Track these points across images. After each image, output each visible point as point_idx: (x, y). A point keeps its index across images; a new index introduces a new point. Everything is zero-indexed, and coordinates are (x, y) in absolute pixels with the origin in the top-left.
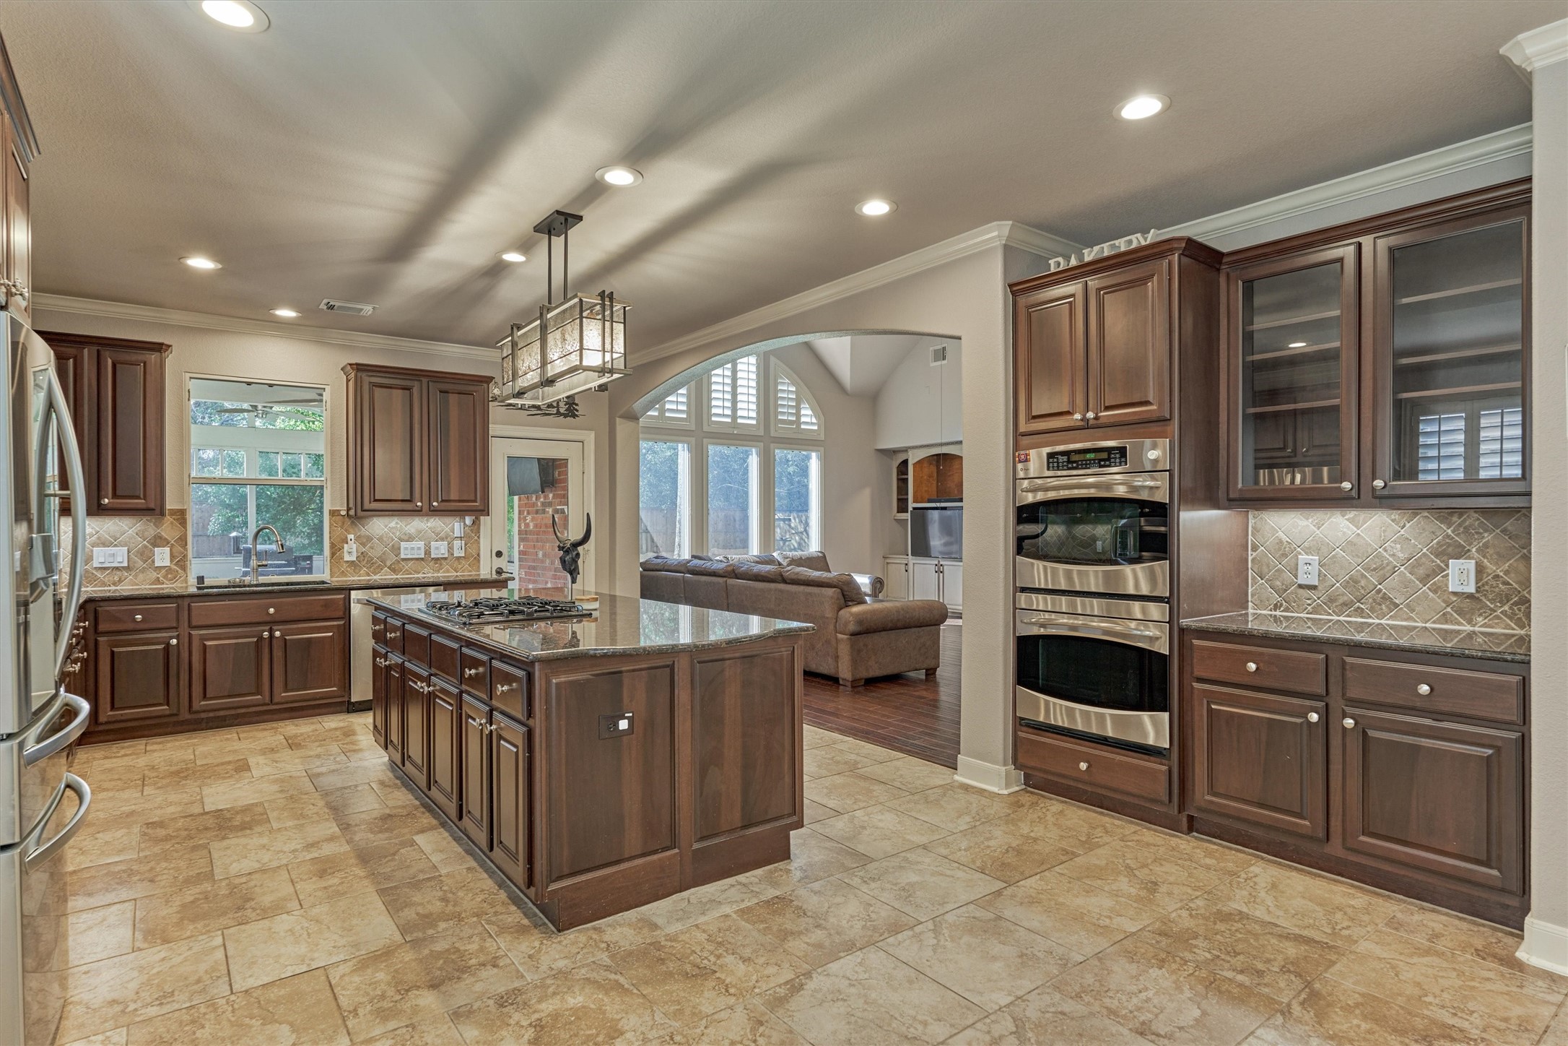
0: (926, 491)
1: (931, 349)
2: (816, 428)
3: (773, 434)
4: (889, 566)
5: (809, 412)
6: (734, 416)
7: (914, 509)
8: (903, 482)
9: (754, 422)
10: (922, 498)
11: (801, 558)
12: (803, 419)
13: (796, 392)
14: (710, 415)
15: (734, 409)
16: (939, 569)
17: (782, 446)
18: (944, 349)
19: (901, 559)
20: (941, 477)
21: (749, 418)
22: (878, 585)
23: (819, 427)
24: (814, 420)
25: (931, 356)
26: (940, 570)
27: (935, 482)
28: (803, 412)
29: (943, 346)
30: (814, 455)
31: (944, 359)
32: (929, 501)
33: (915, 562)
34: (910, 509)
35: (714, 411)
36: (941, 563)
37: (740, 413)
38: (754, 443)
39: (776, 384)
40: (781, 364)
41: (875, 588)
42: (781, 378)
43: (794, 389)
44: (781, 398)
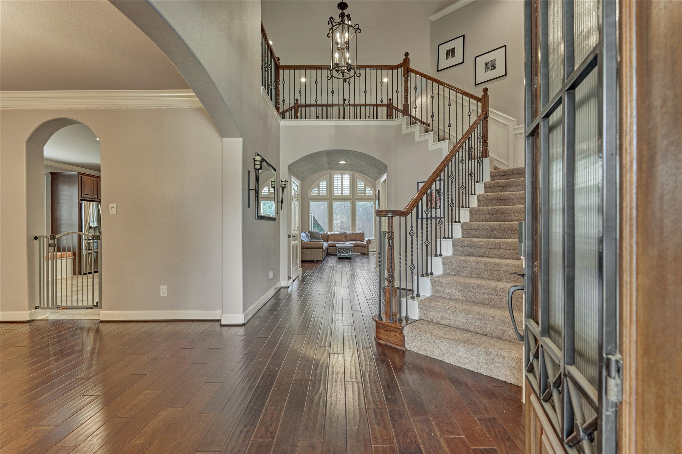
2: (372, 194)
3: (355, 197)
5: (369, 190)
6: (342, 193)
9: (349, 194)
12: (367, 192)
13: (365, 184)
14: (334, 193)
17: (359, 201)
21: (347, 193)
24: (371, 192)
28: (367, 190)
30: (372, 203)
37: (344, 192)
38: (349, 200)
39: (357, 182)
40: (358, 176)
42: (359, 180)
43: (363, 183)
44: (359, 186)
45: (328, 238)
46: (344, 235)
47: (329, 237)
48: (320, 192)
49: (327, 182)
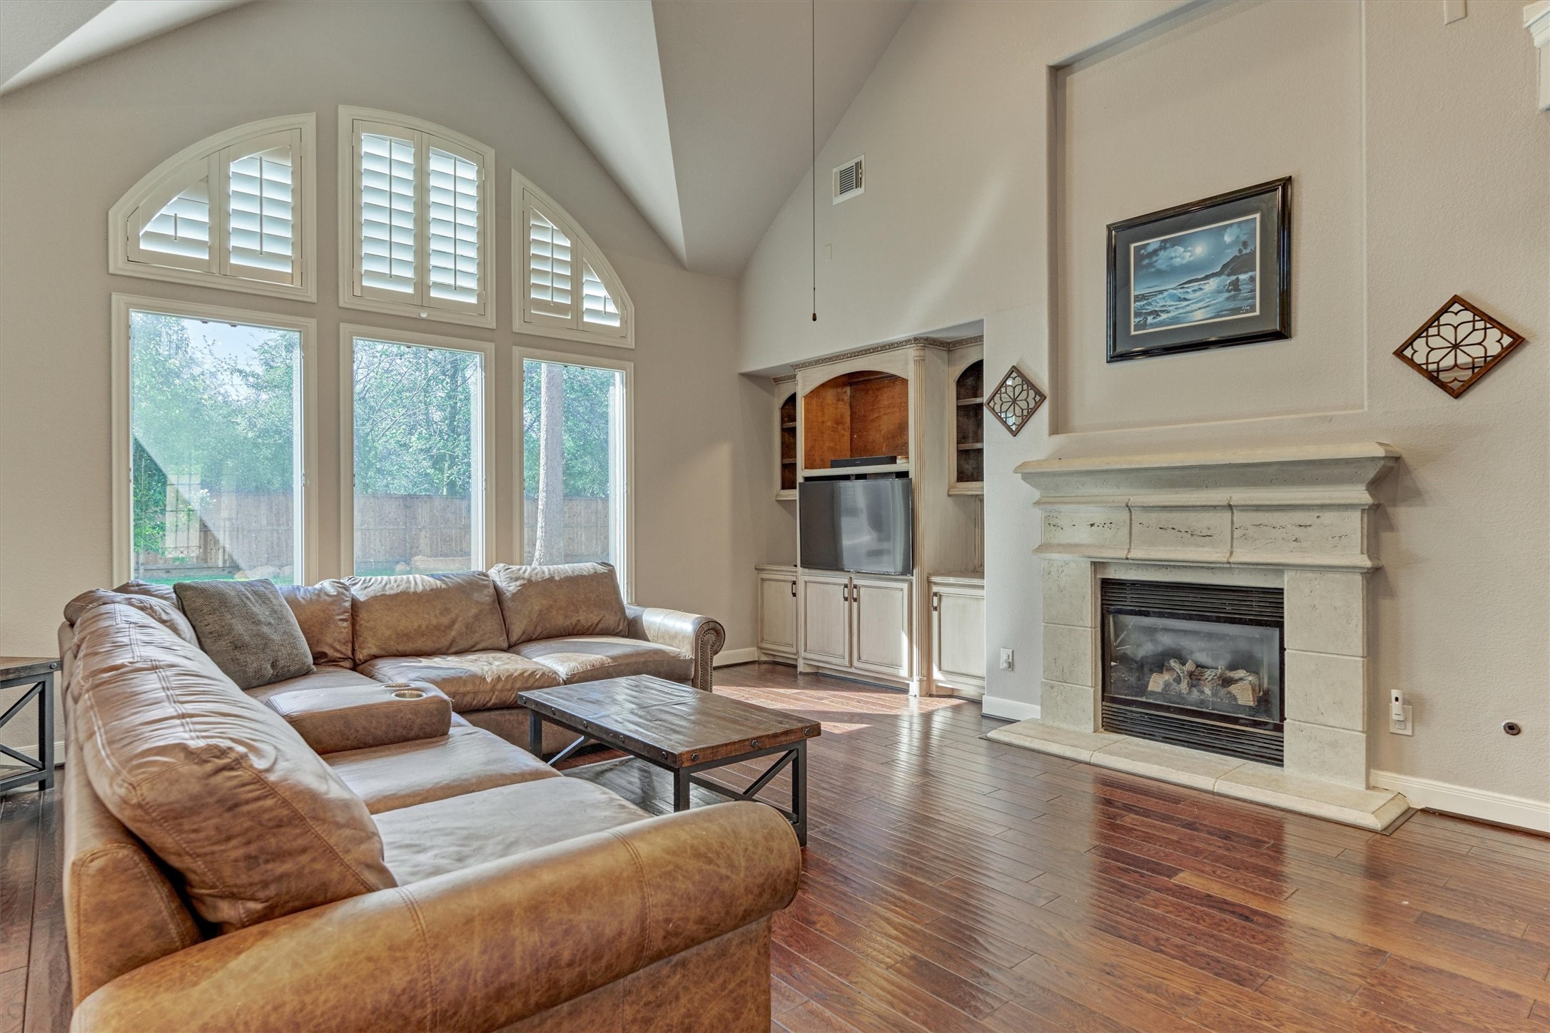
0: (831, 449)
1: (835, 170)
2: (617, 324)
3: (517, 325)
4: (766, 584)
5: (603, 292)
6: (422, 285)
7: (807, 479)
8: (789, 432)
9: (473, 300)
10: (822, 460)
11: (551, 579)
12: (587, 305)
13: (573, 251)
14: (355, 275)
15: (422, 268)
16: (851, 593)
17: (538, 352)
18: (858, 165)
19: (785, 573)
20: (858, 421)
21: (456, 288)
22: (711, 637)
23: (624, 321)
24: (611, 308)
25: (835, 183)
26: (852, 598)
27: (847, 434)
28: (587, 290)
29: (857, 160)
30: (618, 376)
31: (858, 185)
32: (834, 464)
33: (807, 578)
34: (800, 480)
35: (367, 266)
36: (856, 582)
37: (434, 277)
38: (477, 343)
39: (526, 229)
40: (537, 190)
41: (704, 644)
42: (538, 218)
43: (568, 243)
44: (537, 257)
45: (354, 633)
46: (486, 597)
47: (363, 615)
48: (235, 242)
49: (298, 174)
